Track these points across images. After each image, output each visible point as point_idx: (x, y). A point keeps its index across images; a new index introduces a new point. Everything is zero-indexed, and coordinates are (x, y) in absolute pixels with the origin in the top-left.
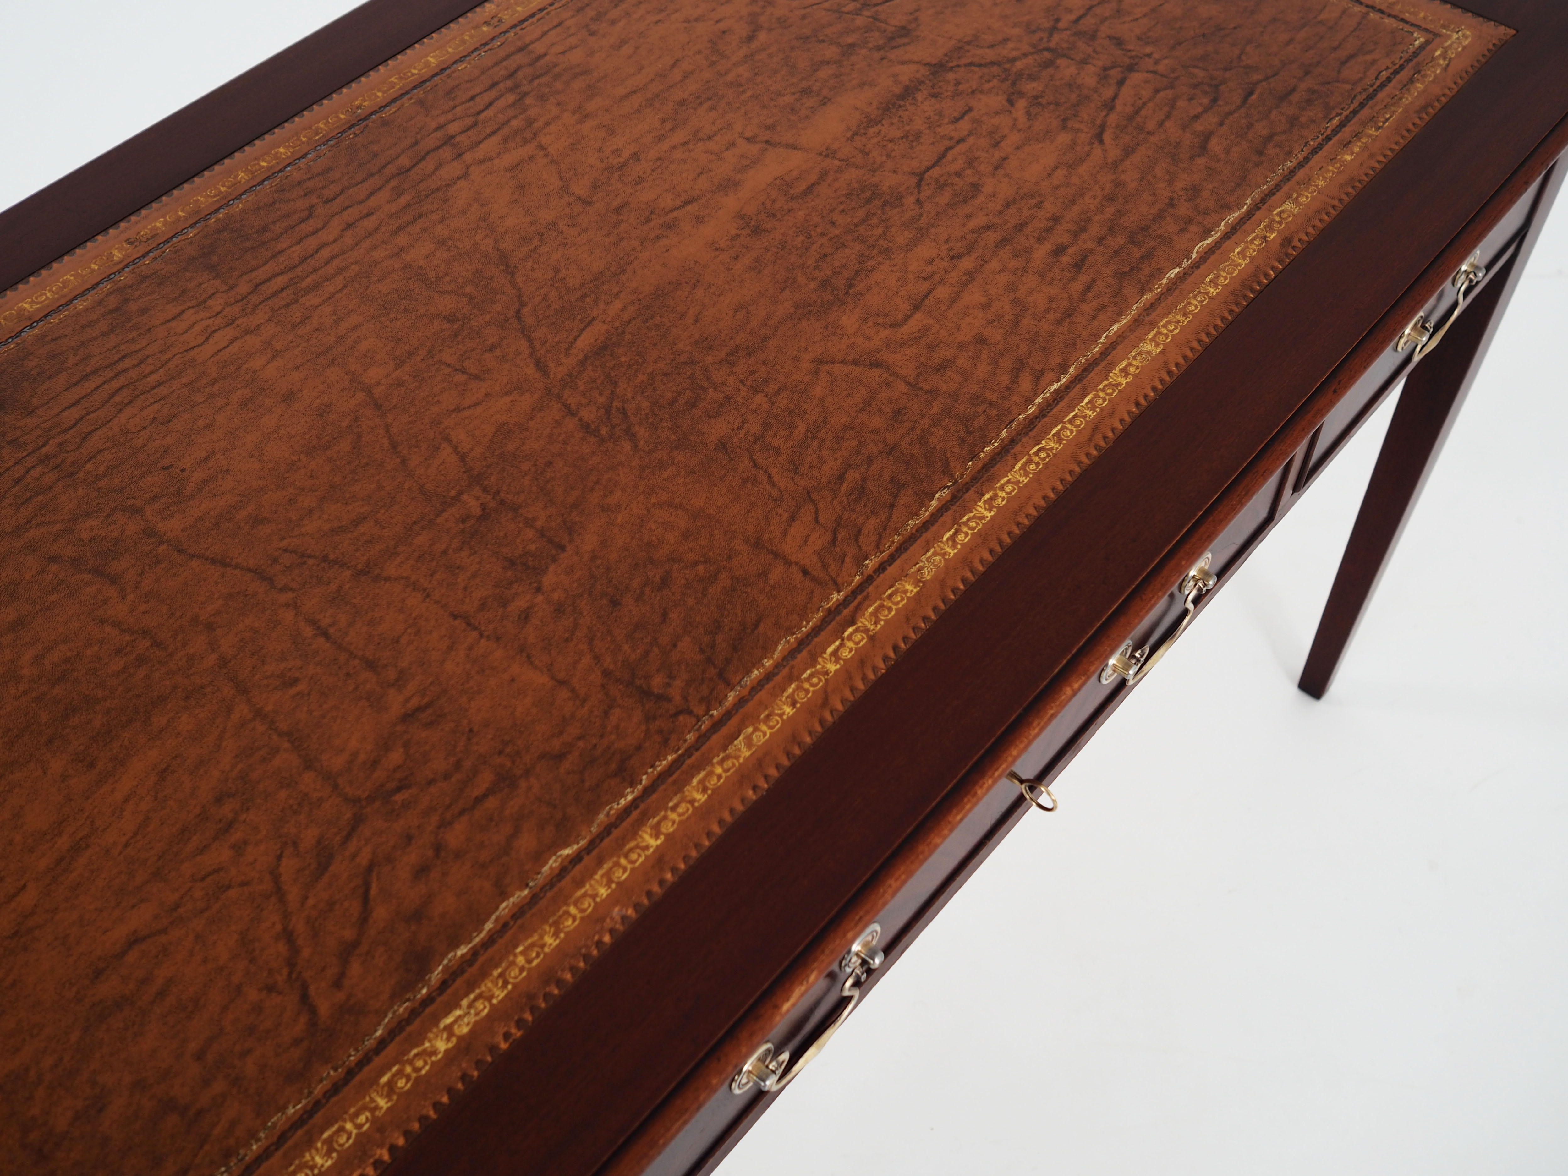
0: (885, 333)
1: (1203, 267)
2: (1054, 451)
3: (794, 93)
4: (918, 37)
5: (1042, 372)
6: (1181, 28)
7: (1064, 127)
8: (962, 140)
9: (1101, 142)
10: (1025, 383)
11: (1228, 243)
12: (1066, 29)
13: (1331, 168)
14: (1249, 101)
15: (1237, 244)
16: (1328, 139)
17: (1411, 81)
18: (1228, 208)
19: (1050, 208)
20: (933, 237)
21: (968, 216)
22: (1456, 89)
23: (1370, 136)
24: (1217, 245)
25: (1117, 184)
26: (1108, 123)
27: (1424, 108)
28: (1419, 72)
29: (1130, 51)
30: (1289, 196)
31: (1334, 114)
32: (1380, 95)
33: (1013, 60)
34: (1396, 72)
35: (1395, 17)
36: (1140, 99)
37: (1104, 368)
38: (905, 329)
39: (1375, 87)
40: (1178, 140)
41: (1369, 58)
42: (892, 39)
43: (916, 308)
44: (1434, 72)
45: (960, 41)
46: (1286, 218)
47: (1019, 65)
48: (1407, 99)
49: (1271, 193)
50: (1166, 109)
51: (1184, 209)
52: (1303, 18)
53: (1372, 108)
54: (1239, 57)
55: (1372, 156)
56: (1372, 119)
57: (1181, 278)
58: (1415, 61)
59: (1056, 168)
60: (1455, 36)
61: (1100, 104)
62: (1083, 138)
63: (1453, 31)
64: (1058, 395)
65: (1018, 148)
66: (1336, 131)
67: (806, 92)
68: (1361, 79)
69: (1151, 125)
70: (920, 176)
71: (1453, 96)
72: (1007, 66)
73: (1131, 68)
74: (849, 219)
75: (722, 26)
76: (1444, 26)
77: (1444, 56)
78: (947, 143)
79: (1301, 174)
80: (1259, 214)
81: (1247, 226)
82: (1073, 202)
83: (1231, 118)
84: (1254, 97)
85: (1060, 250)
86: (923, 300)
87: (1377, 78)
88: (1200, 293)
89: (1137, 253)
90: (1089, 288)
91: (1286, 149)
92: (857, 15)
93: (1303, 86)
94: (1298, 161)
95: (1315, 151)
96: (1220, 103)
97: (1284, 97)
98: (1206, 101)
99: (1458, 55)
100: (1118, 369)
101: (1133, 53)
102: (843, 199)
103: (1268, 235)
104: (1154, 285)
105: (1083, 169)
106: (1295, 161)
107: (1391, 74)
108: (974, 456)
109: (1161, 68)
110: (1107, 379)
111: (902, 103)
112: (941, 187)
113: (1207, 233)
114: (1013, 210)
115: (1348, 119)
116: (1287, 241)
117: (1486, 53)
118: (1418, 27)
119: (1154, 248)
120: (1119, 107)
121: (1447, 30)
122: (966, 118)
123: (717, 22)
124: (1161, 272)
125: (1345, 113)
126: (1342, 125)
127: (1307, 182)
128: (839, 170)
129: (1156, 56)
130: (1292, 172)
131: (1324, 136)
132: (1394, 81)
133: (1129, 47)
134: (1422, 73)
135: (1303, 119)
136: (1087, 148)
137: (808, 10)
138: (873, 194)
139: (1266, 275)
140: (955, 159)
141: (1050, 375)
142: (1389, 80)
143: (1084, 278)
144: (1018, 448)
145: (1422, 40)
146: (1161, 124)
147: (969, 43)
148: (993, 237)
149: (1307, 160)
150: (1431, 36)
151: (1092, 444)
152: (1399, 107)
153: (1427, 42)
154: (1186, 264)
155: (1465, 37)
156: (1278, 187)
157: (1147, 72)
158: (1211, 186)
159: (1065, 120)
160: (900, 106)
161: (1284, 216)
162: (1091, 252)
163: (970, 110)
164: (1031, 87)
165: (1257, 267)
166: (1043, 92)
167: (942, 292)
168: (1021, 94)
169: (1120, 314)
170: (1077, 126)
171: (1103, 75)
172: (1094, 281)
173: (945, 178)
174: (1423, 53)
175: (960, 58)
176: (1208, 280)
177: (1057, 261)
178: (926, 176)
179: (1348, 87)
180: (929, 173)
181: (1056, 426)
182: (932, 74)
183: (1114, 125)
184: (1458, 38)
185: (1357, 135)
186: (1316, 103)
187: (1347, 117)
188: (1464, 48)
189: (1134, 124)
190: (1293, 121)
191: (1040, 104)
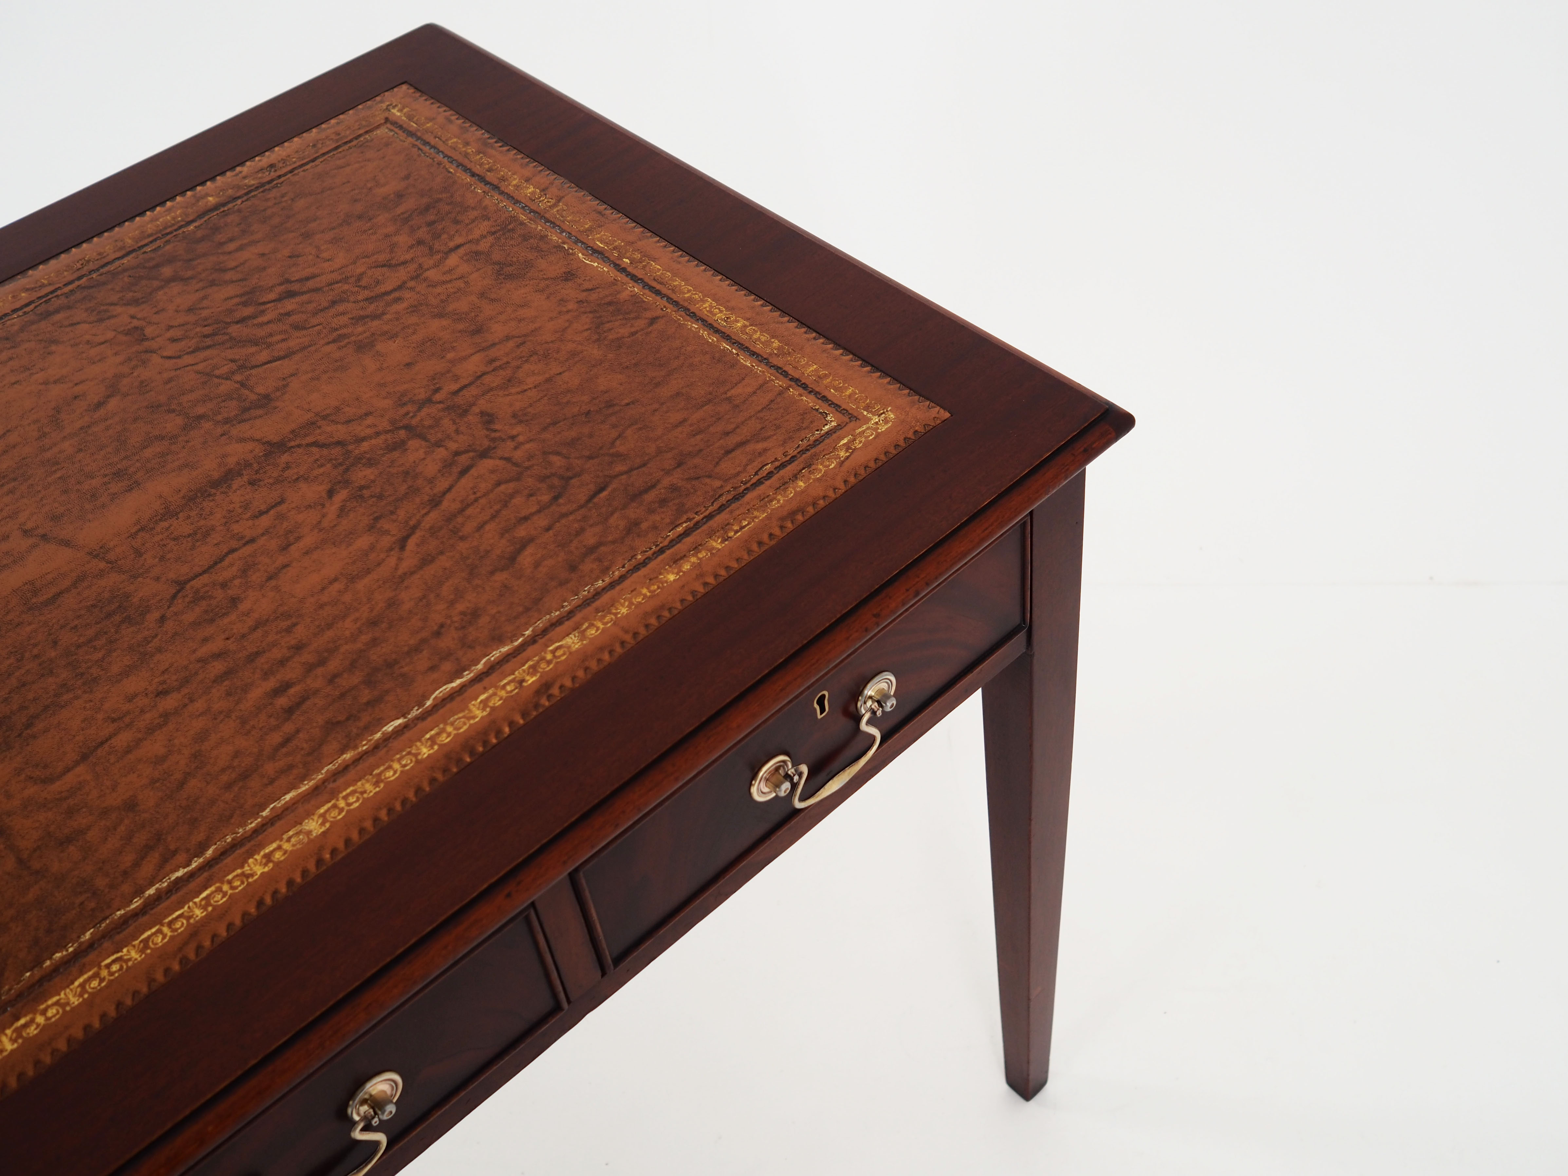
0: (31, 790)
1: (429, 719)
2: (130, 964)
3: (106, 475)
4: (276, 408)
5: (174, 853)
6: (568, 402)
7: (371, 528)
8: (252, 541)
9: (402, 548)
10: (148, 868)
11: (478, 686)
12: (440, 402)
13: (645, 591)
14: (596, 500)
15: (485, 689)
16: (662, 551)
17: (795, 477)
18: (498, 639)
19: (300, 632)
20: (152, 666)
21: (205, 640)
22: (843, 488)
23: (710, 550)
24: (463, 688)
25: (392, 604)
26: (422, 525)
27: (792, 514)
28: (809, 466)
29: (495, 431)
30: (576, 627)
31: (685, 517)
32: (749, 496)
33: (360, 440)
34: (783, 466)
35: (817, 393)
36: (475, 493)
37: (247, 851)
38: (57, 786)
39: (748, 485)
40: (489, 548)
41: (760, 446)
42: (246, 410)
43: (84, 758)
44: (827, 466)
45: (317, 414)
46: (559, 657)
47: (365, 446)
48: (779, 501)
49: (559, 622)
50: (497, 507)
51: (448, 641)
52: (710, 393)
53: (731, 512)
54: (613, 443)
55: (701, 575)
56: (726, 526)
57: (399, 732)
58: (813, 451)
59: (336, 580)
60: (876, 419)
61: (426, 498)
62: (386, 541)
63: (874, 414)
64: (177, 884)
65: (307, 553)
66: (673, 543)
67: (118, 474)
68: (738, 474)
69: (468, 528)
70: (181, 585)
71: (836, 499)
72: (350, 447)
73: (484, 454)
74: (76, 638)
75: (78, 389)
76: (867, 408)
77: (847, 447)
78: (234, 544)
79: (605, 598)
80: (530, 650)
81: (507, 667)
82: (329, 626)
83: (563, 521)
84: (604, 494)
85: (282, 689)
86: (96, 748)
87: (756, 473)
88: (409, 753)
89: (366, 695)
90: (287, 740)
91: (606, 564)
92: (227, 379)
93: (666, 482)
94: (612, 580)
95: (636, 568)
96: (561, 501)
97: (636, 496)
98: (546, 498)
99: (866, 445)
100: (262, 853)
101: (497, 435)
102: (83, 612)
103: (527, 678)
104: (362, 741)
105: (361, 585)
106: (607, 580)
107: (775, 468)
108: (39, 963)
109: (518, 455)
110: (242, 867)
111: (213, 491)
112: (198, 598)
113: (458, 674)
114: (259, 633)
115: (697, 525)
116: (544, 687)
117: (902, 443)
118: (837, 406)
119: (387, 692)
120: (445, 504)
121: (868, 412)
122: (272, 512)
123: (76, 384)
124: (381, 722)
125: (697, 518)
126: (686, 533)
127: (607, 609)
128: (101, 574)
129: (521, 438)
130: (597, 594)
131: (658, 548)
132: (775, 478)
133: (497, 427)
134: (813, 467)
135: (644, 526)
136: (382, 556)
137: (178, 372)
138: (120, 606)
139: (499, 732)
140: (231, 565)
141: (181, 857)
142: (770, 475)
143: (289, 728)
144: (92, 956)
145: (834, 424)
146: (480, 527)
147: (325, 418)
148: (218, 667)
149: (622, 578)
150: (846, 419)
151: (180, 956)
152: (764, 511)
153: (839, 427)
154: (415, 712)
155: (886, 421)
156: (570, 614)
157: (501, 458)
158: (494, 611)
159: (377, 519)
160: (210, 495)
161: (558, 653)
162: (316, 692)
163: (282, 501)
164: (362, 475)
165: (494, 722)
166: (373, 481)
167: (123, 739)
168: (347, 483)
169: (302, 778)
170: (386, 527)
171: (448, 465)
172: (298, 731)
173: (207, 588)
174: (827, 441)
175: (306, 435)
176: (428, 736)
177: (271, 704)
178: (188, 586)
179: (717, 483)
180: (193, 583)
181: (150, 928)
182: (265, 455)
183: (428, 526)
184: (877, 423)
185: (696, 548)
186: (671, 504)
187: (697, 523)
188: (878, 435)
189: (450, 527)
190: (632, 527)
191: (361, 497)
